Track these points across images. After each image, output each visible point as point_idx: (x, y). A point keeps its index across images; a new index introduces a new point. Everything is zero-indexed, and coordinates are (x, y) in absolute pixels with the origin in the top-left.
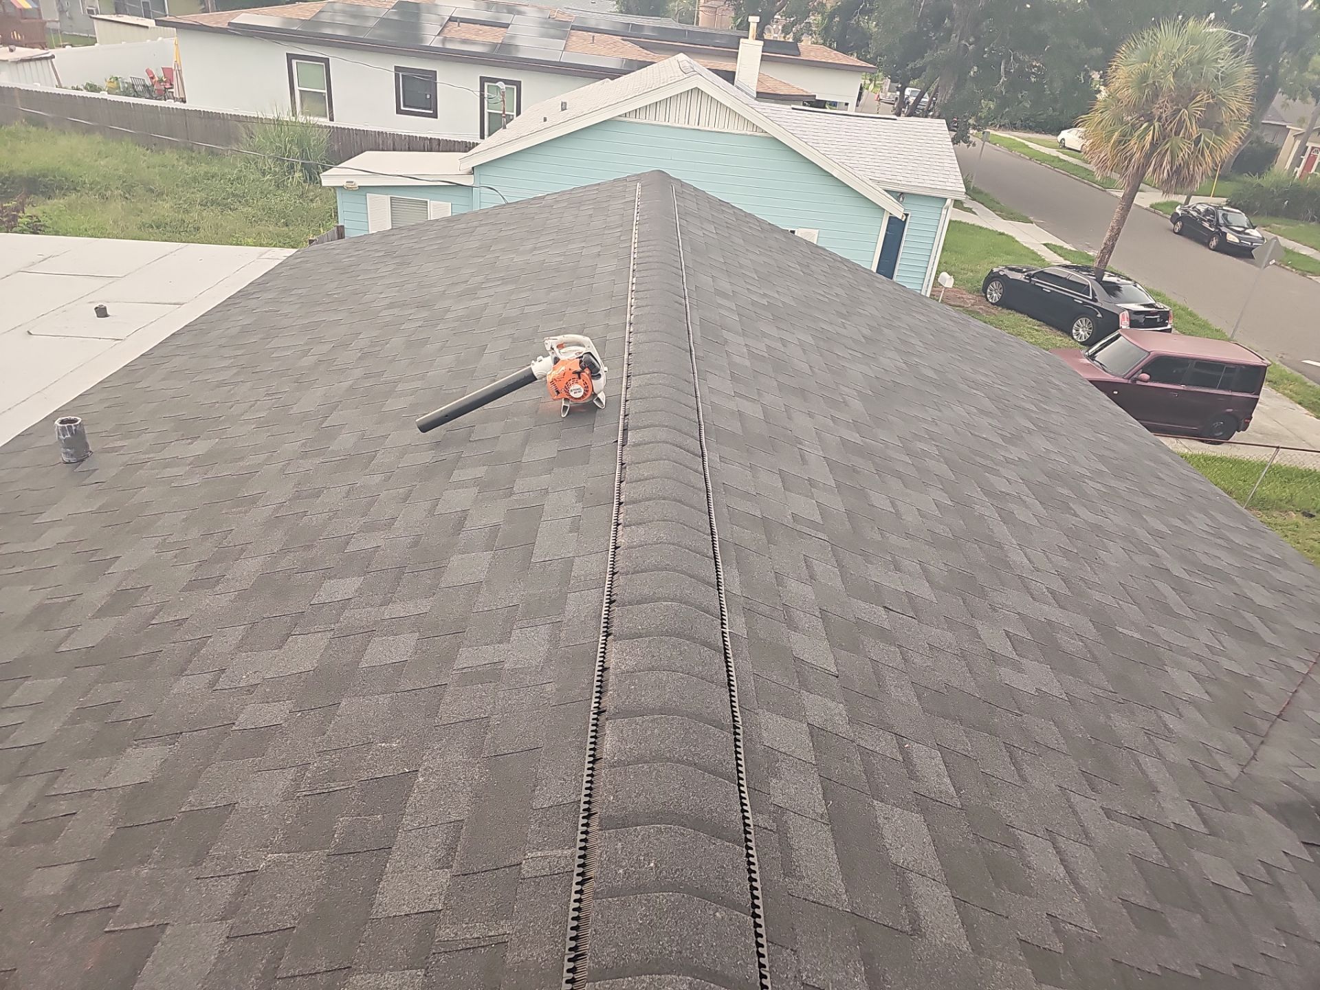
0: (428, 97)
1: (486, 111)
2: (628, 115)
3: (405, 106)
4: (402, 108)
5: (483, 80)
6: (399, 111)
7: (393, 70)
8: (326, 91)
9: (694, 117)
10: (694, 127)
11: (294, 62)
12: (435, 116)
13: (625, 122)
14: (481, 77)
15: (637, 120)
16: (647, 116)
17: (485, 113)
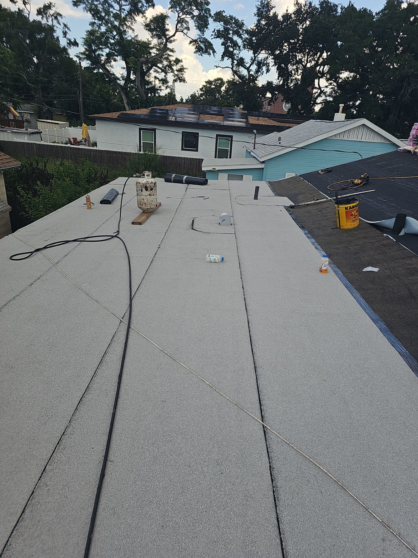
0: (194, 143)
1: (218, 148)
2: (332, 137)
3: (184, 147)
4: (184, 148)
5: (217, 136)
6: (182, 149)
7: (181, 132)
8: (153, 142)
9: (360, 136)
10: (359, 140)
11: (142, 131)
12: (197, 151)
13: (331, 139)
14: (217, 134)
15: (336, 138)
16: (340, 136)
17: (218, 149)
